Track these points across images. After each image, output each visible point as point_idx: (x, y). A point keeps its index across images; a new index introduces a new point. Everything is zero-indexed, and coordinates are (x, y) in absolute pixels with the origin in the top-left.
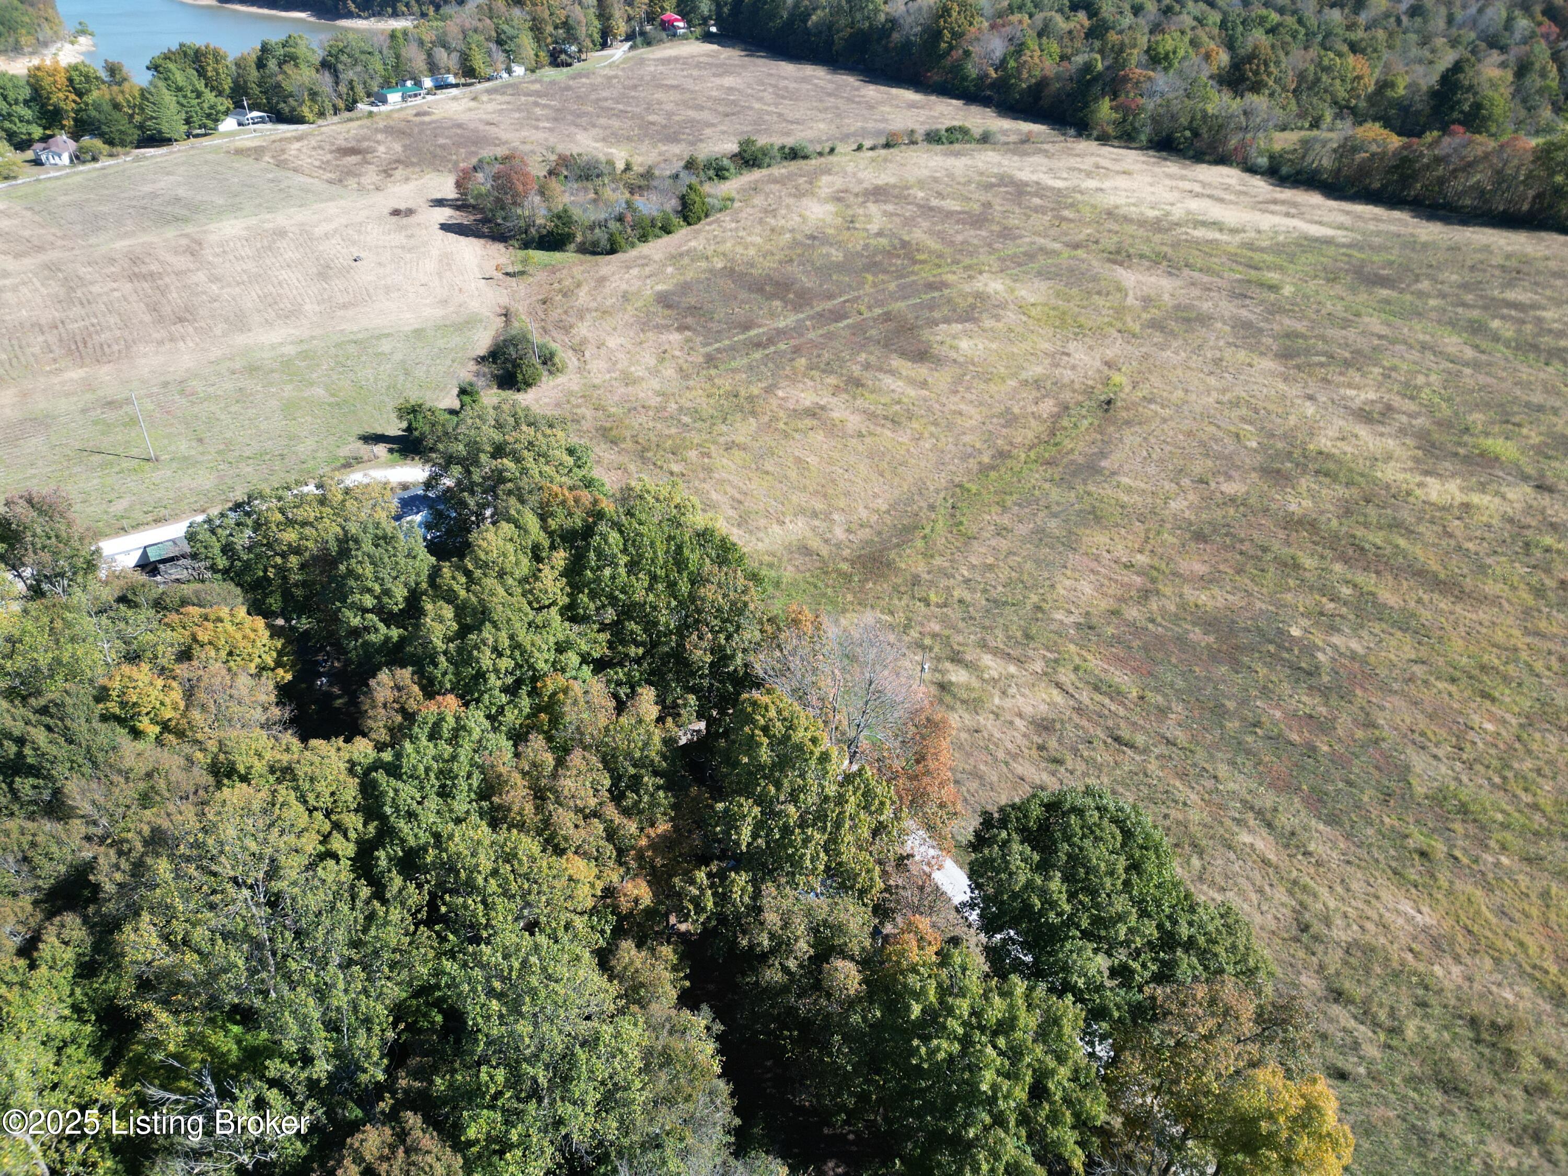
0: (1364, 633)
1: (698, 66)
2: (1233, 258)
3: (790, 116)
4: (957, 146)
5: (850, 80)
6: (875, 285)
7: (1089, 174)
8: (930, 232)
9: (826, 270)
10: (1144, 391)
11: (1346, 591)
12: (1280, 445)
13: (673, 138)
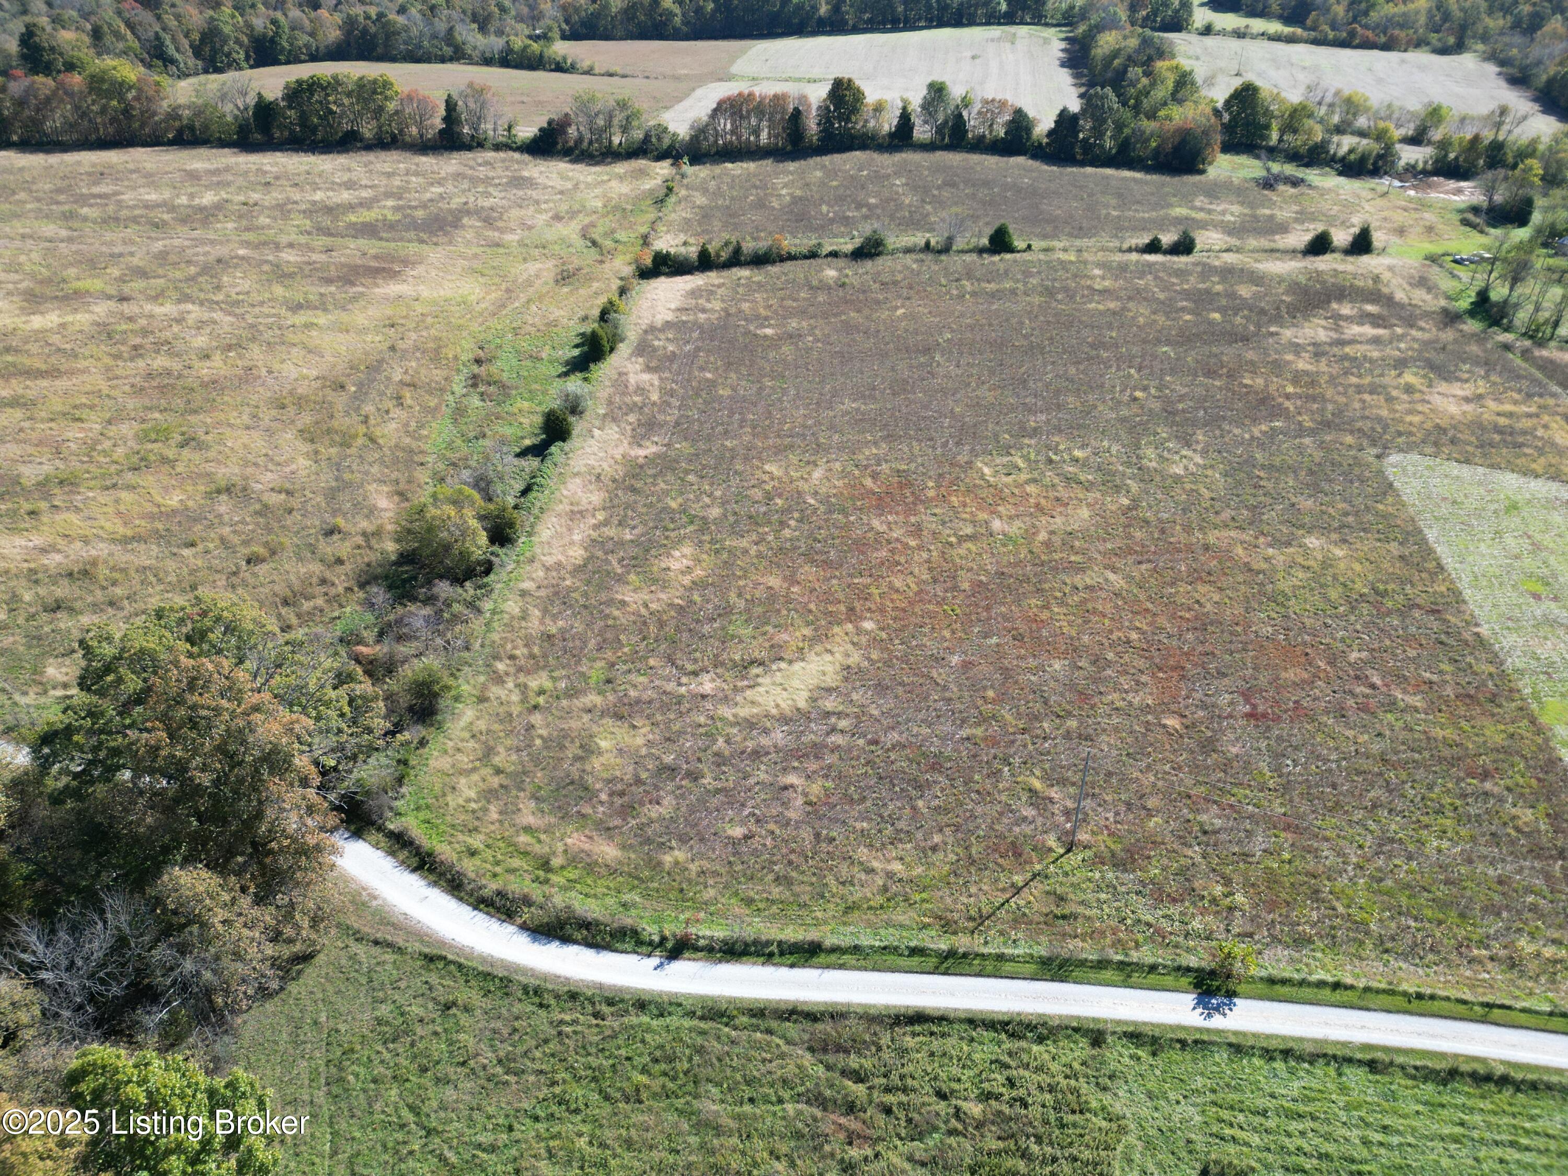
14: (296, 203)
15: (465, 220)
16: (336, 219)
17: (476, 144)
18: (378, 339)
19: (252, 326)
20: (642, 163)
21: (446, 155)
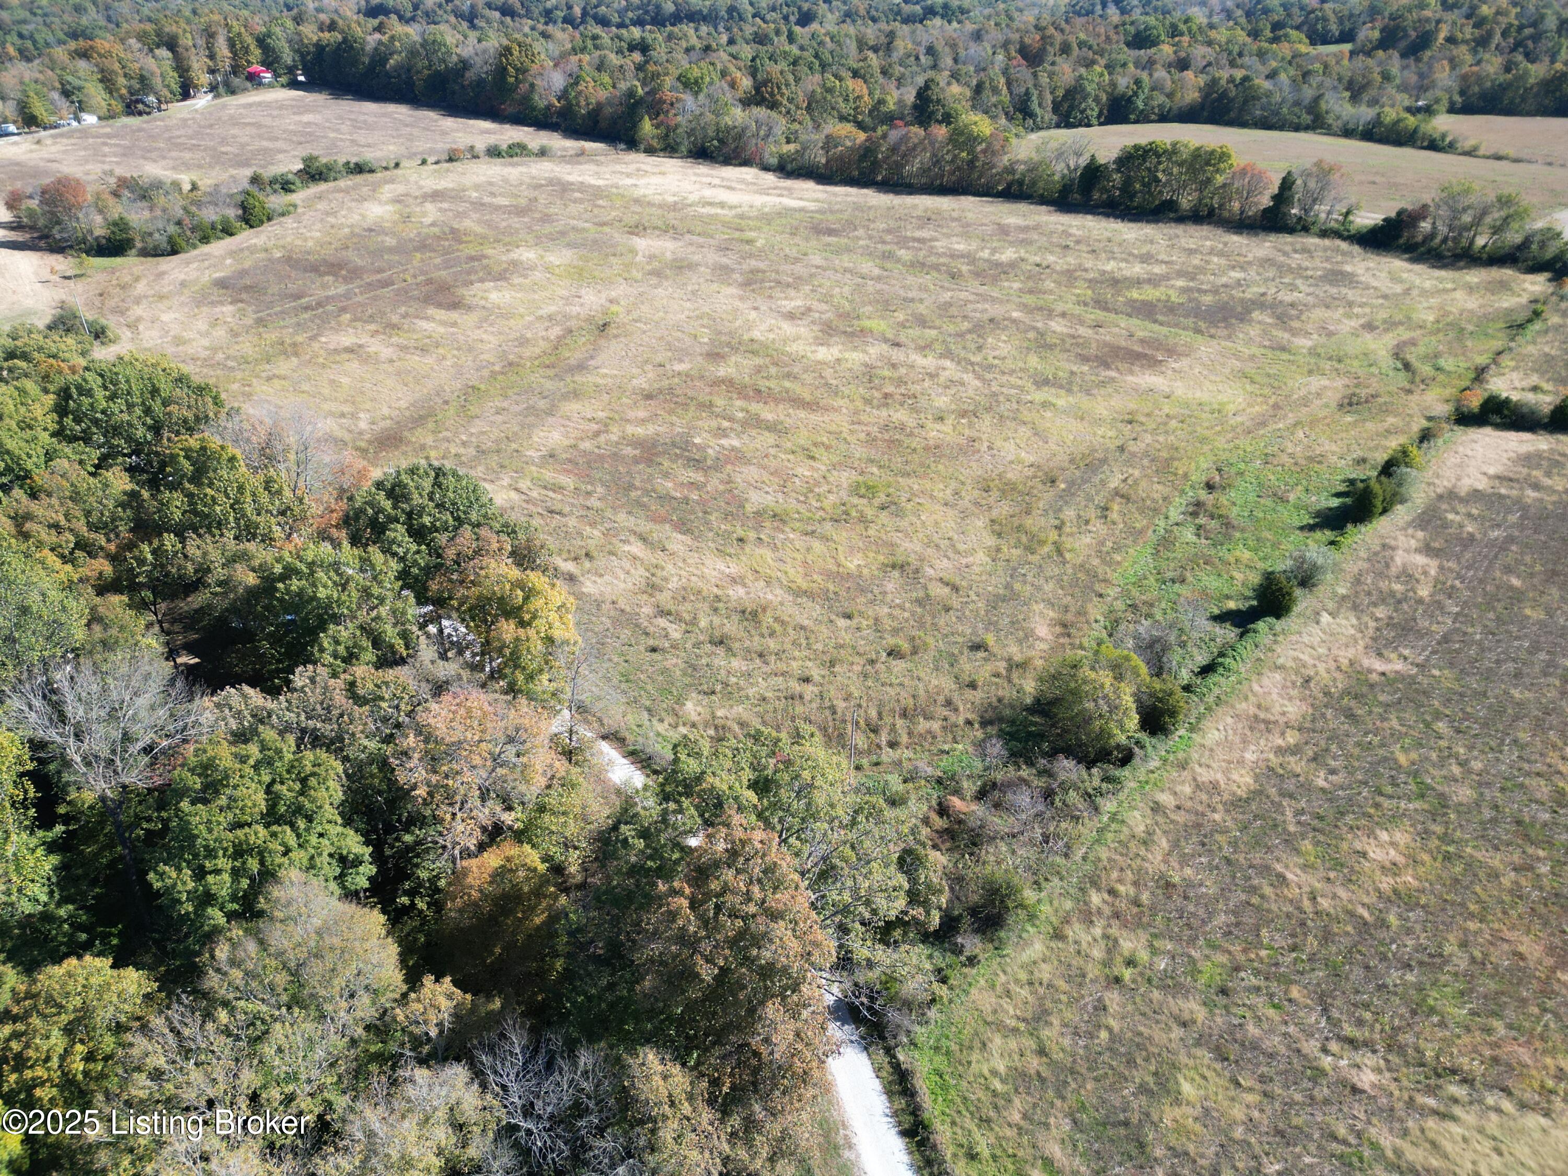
0: (745, 437)
1: (281, 108)
2: (726, 224)
3: (363, 141)
4: (515, 159)
5: (431, 115)
6: (422, 260)
7: (629, 175)
8: (479, 222)
9: (380, 251)
10: (635, 315)
11: (740, 415)
12: (723, 338)
13: (246, 164)
14: (1086, 270)
15: (1256, 315)
16: (1118, 293)
17: (1303, 227)
18: (1110, 434)
19: (994, 395)
20: (1507, 273)
21: (1262, 235)
